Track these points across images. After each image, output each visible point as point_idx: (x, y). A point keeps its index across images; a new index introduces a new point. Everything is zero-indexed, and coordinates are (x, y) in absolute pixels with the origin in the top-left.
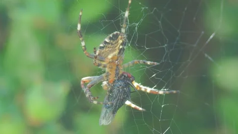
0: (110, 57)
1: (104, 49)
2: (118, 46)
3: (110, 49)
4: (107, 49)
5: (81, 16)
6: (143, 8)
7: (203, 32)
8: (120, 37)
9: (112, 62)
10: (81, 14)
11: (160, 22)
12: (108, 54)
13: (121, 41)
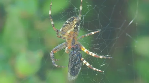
0: (69, 32)
1: (65, 27)
2: (74, 25)
3: (69, 27)
4: (67, 27)
5: (51, 6)
6: (89, 6)
7: (125, 20)
8: (75, 20)
9: (70, 35)
10: (51, 4)
11: (98, 14)
12: (68, 31)
13: (75, 23)
